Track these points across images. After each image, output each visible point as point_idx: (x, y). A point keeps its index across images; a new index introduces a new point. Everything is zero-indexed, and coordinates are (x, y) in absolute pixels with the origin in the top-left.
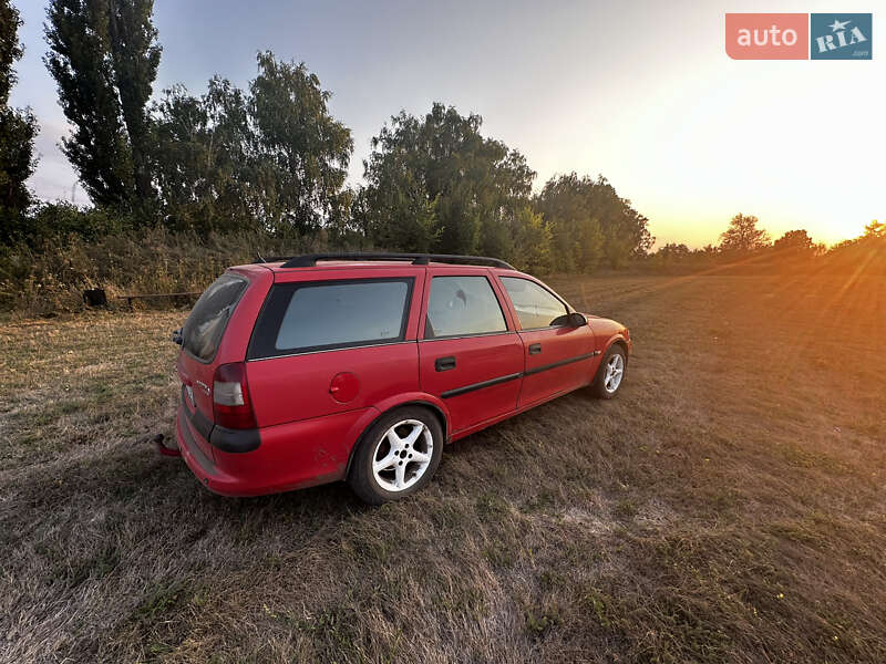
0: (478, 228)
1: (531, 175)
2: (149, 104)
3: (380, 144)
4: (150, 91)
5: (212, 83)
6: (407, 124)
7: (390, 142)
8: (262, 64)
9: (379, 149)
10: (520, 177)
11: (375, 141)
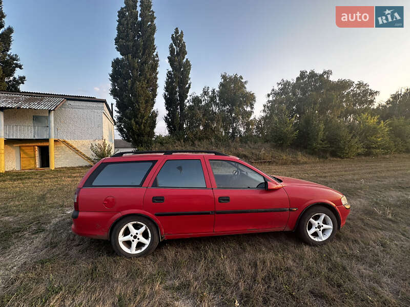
0: (322, 129)
1: (373, 93)
2: (186, 101)
3: (271, 96)
4: (187, 97)
5: (204, 89)
6: (285, 85)
7: (276, 94)
8: (223, 78)
9: (271, 98)
10: (365, 95)
11: (269, 95)
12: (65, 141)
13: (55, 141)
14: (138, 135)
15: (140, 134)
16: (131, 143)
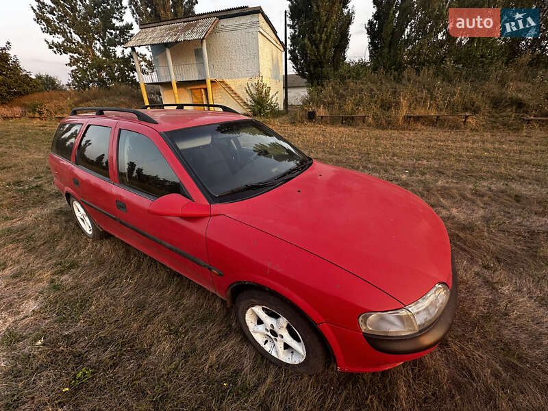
12: (223, 82)
13: (211, 82)
14: (315, 66)
15: (319, 64)
16: (305, 80)
